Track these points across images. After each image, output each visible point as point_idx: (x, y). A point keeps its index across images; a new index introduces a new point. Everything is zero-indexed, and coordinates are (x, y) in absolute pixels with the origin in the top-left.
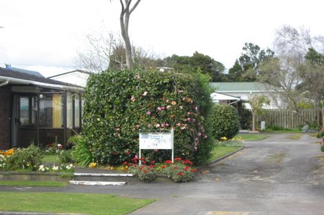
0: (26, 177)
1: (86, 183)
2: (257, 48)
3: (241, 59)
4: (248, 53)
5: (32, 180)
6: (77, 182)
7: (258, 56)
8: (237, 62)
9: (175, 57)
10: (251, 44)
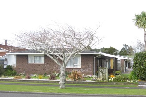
0: (123, 84)
1: (144, 86)
2: (127, 46)
3: (123, 49)
4: (124, 47)
5: (125, 85)
6: (141, 86)
7: (127, 48)
8: (121, 50)
9: (104, 48)
10: (125, 45)
